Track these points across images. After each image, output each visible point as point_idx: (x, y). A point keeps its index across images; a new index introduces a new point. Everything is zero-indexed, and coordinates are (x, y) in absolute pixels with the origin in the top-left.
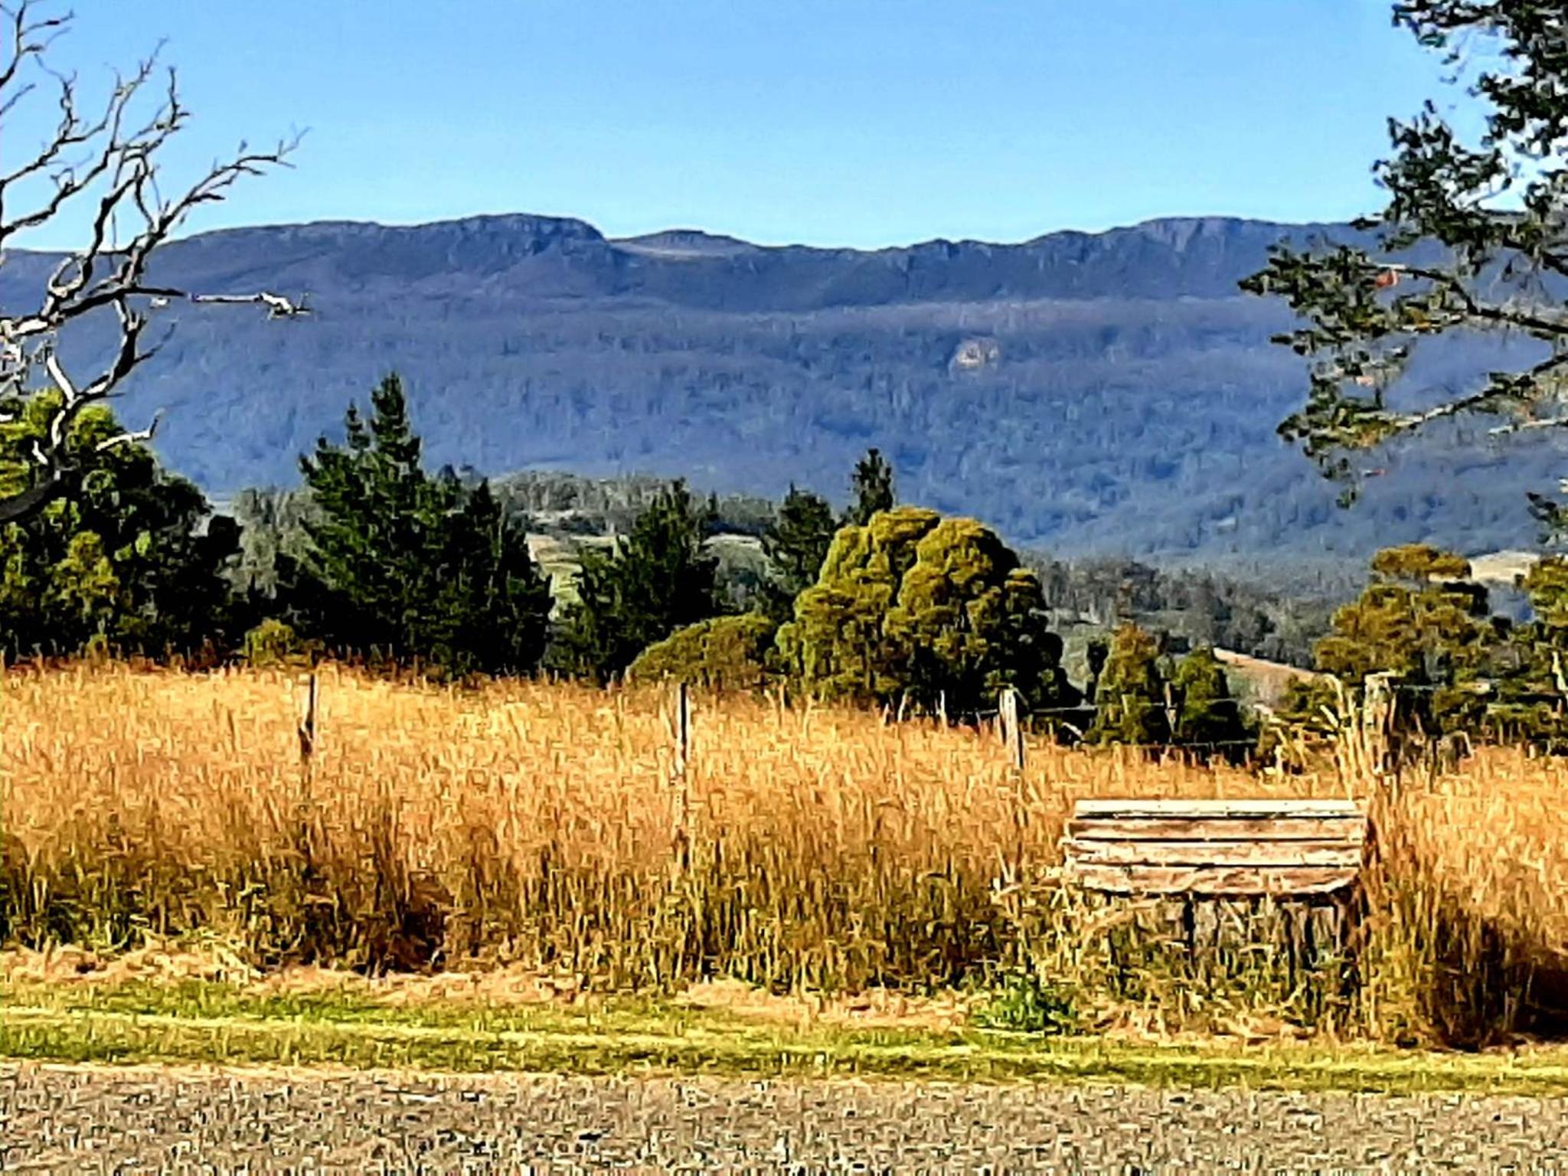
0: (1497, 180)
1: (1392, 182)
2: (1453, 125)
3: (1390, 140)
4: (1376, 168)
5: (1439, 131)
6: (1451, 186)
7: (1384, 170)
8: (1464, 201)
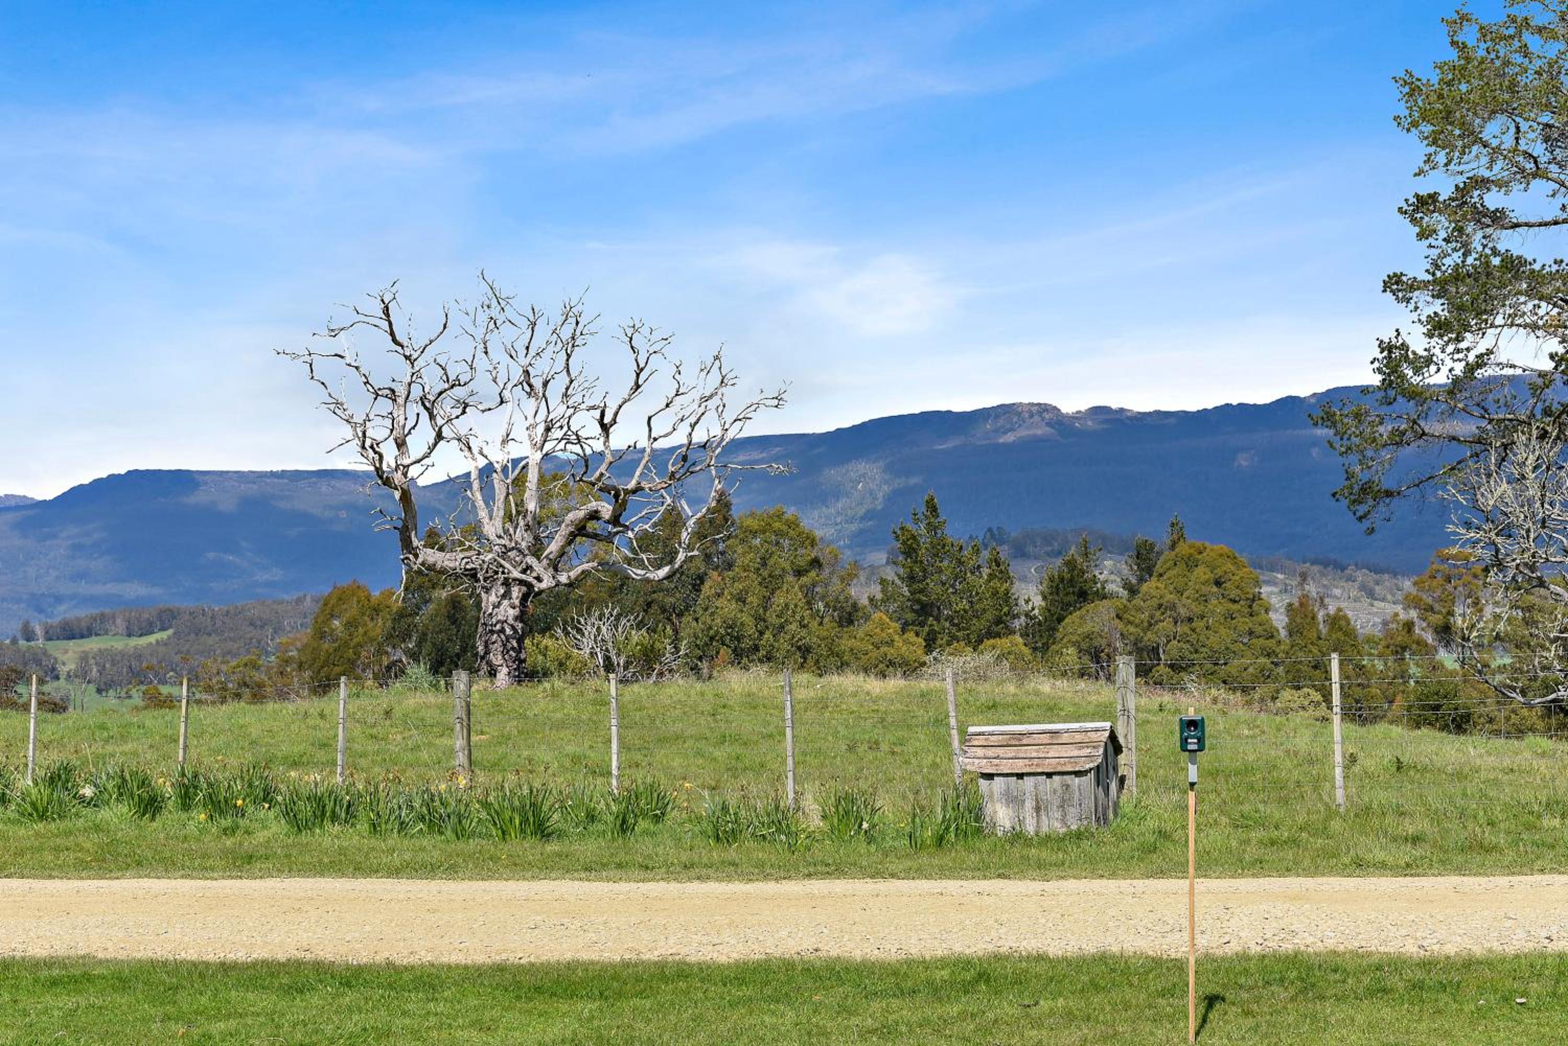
0: (1433, 368)
1: (1379, 370)
2: (1409, 341)
3: (1379, 350)
4: (1372, 363)
5: (1402, 344)
6: (1409, 372)
7: (1376, 365)
8: (1416, 380)
